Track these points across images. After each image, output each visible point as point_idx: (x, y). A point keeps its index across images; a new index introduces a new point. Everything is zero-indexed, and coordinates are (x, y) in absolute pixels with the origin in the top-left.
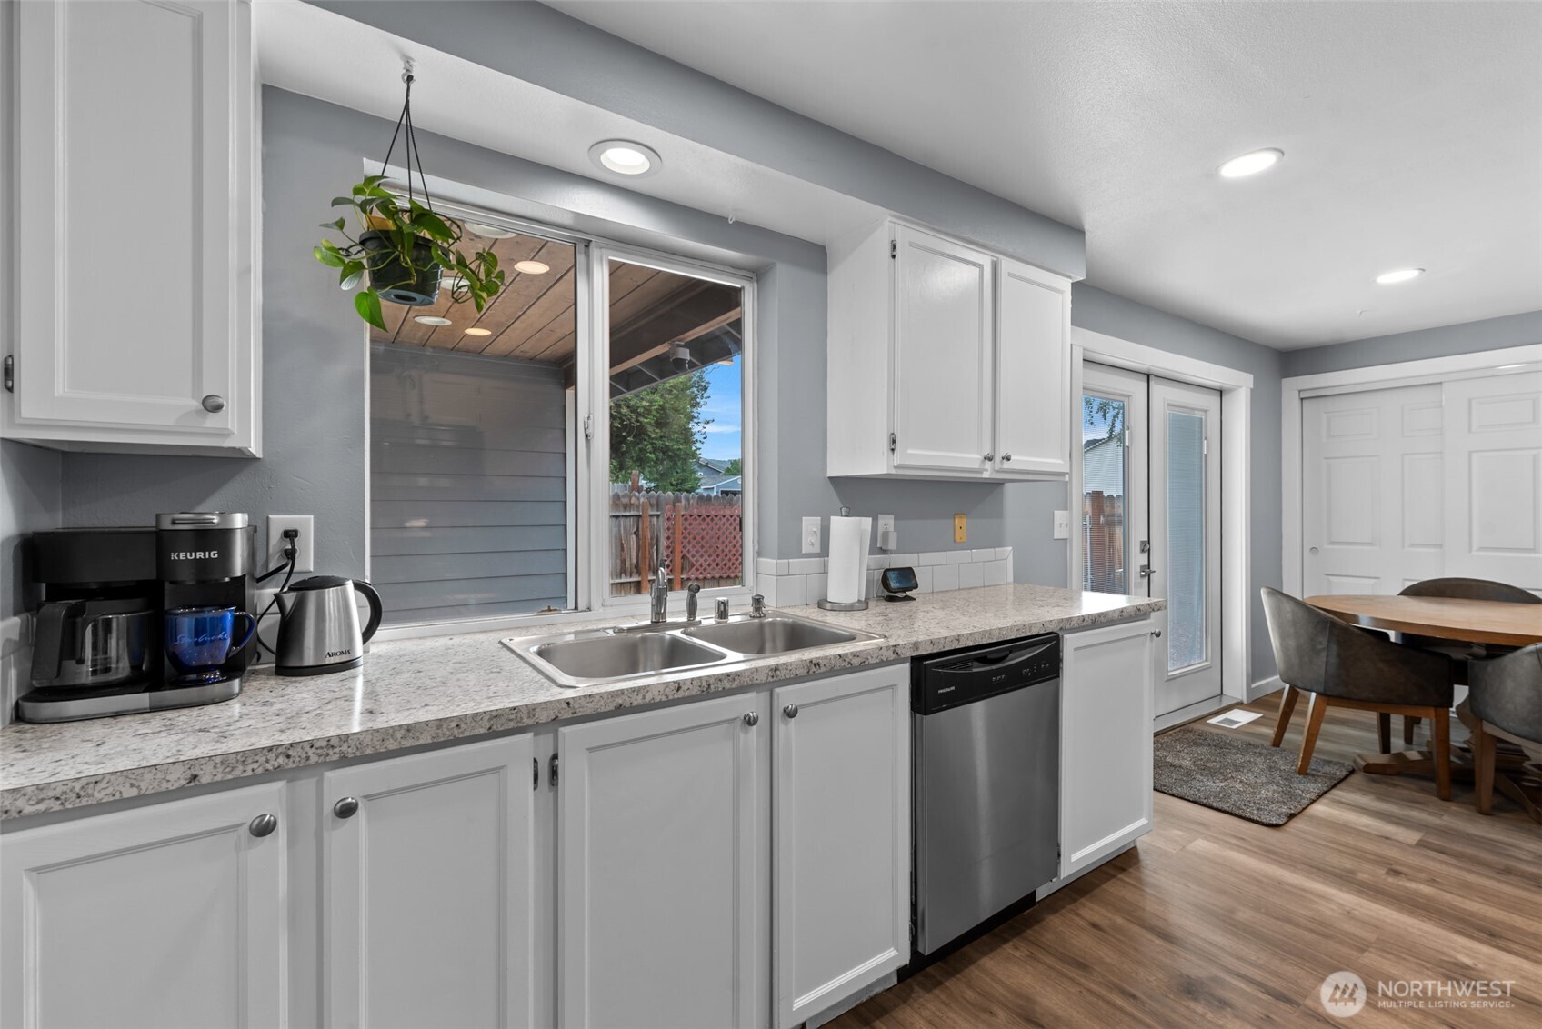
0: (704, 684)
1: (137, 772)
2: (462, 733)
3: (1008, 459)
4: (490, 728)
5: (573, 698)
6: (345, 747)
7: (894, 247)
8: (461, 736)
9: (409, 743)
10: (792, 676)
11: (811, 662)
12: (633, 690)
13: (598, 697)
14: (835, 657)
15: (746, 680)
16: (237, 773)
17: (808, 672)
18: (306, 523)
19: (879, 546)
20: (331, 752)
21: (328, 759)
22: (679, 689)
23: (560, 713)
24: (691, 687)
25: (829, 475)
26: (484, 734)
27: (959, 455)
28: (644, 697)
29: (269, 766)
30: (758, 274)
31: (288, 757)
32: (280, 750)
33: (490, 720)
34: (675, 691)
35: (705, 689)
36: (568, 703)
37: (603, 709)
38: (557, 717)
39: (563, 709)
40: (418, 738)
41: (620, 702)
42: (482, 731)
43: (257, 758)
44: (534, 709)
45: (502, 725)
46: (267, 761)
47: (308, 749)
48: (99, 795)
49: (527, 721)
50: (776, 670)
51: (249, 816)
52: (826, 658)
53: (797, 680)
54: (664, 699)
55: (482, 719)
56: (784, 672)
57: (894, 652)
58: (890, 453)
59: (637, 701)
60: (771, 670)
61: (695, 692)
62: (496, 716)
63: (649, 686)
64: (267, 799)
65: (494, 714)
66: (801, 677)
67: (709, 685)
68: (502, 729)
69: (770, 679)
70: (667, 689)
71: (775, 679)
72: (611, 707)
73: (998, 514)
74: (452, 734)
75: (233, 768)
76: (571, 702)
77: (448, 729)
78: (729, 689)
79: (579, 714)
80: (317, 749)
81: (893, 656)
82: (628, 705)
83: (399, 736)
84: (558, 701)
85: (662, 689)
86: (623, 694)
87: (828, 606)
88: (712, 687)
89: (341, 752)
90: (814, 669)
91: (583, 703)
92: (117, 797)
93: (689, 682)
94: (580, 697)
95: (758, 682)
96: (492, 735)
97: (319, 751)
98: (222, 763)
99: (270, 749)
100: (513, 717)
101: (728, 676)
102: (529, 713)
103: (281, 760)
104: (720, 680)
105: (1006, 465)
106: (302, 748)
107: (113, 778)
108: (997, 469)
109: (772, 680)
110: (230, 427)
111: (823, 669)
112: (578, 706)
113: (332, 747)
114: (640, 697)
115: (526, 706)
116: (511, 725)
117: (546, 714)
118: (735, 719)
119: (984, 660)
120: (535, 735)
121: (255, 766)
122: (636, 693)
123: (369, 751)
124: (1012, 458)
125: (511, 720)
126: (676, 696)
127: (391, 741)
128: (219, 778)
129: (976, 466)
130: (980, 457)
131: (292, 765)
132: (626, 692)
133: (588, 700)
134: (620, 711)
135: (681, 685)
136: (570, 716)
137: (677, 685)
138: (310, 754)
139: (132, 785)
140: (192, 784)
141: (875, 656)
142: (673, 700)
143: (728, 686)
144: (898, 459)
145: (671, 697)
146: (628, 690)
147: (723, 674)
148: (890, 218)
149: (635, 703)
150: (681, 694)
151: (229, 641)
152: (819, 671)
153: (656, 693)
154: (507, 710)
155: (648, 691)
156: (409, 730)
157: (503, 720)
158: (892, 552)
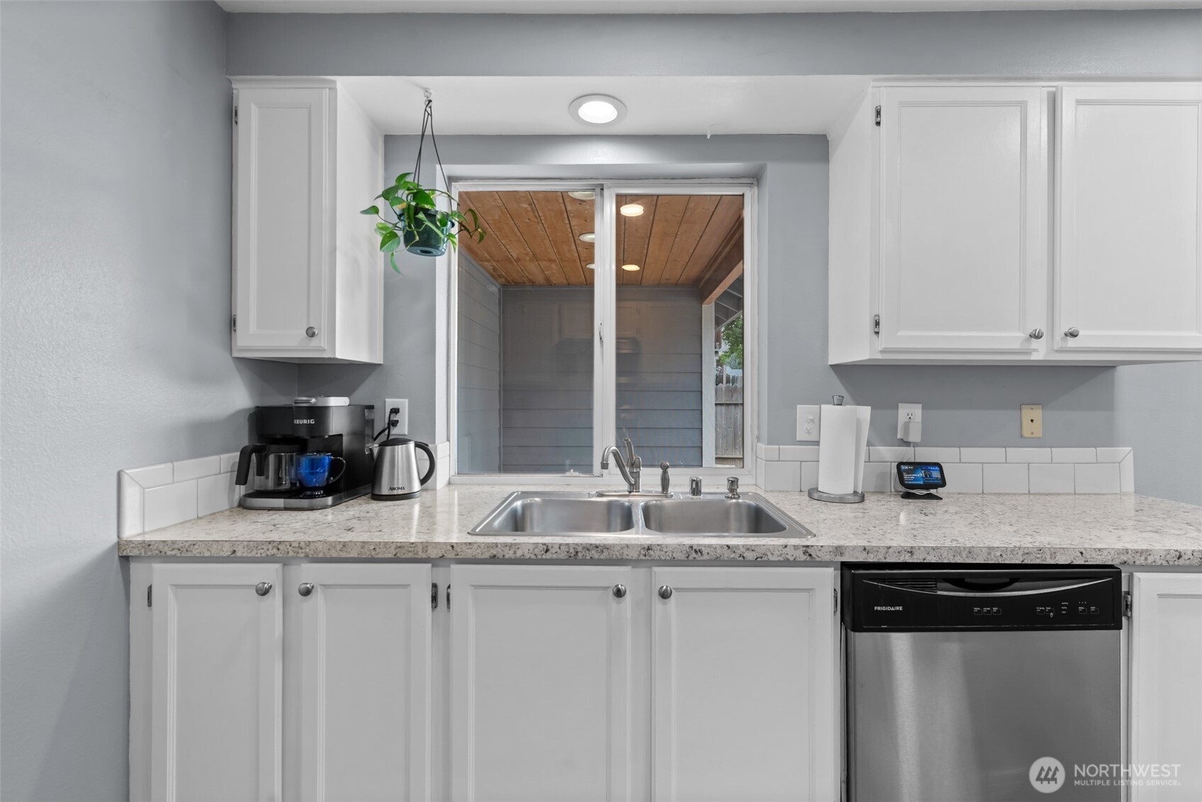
0: (572, 550)
1: (211, 543)
2: (377, 554)
3: (1073, 335)
4: (395, 555)
5: (457, 543)
6: (307, 550)
7: (878, 113)
8: (376, 557)
9: (344, 555)
10: (668, 558)
11: (691, 547)
12: (506, 545)
13: (476, 546)
14: (722, 547)
15: (615, 554)
16: (253, 554)
17: (688, 557)
18: (403, 404)
19: (898, 437)
20: (300, 551)
21: (298, 555)
22: (547, 551)
23: (446, 553)
24: (559, 551)
25: (830, 363)
26: (391, 558)
27: (955, 334)
28: (515, 553)
29: (269, 553)
30: (755, 178)
31: (278, 549)
32: (275, 544)
33: (396, 549)
34: (543, 552)
35: (572, 555)
36: (453, 547)
37: (480, 556)
38: (443, 556)
39: (448, 550)
40: (350, 553)
41: (495, 553)
42: (390, 556)
43: (263, 547)
44: (427, 547)
45: (404, 554)
46: (268, 550)
47: (288, 547)
48: (195, 552)
49: (422, 555)
50: (649, 549)
51: (256, 581)
52: (710, 546)
53: (673, 562)
54: (533, 557)
55: (390, 547)
56: (658, 553)
57: (805, 553)
58: (875, 336)
59: (509, 554)
60: (644, 548)
61: (563, 556)
62: (400, 546)
63: (520, 544)
64: (268, 573)
65: (399, 545)
66: (678, 560)
67: (577, 552)
68: (404, 557)
69: (642, 557)
70: (536, 550)
71: (647, 557)
72: (487, 555)
73: (1108, 405)
74: (371, 554)
75: (252, 551)
76: (455, 546)
77: (368, 550)
78: (598, 559)
79: (461, 557)
80: (293, 547)
81: (803, 558)
82: (501, 557)
83: (338, 549)
84: (445, 543)
85: (531, 548)
86: (497, 546)
87: (816, 496)
88: (579, 554)
89: (305, 553)
90: (694, 555)
91: (464, 549)
92: (202, 555)
93: (557, 547)
94: (462, 544)
95: (629, 557)
96: (396, 560)
97: (294, 549)
98: (247, 546)
99: (270, 542)
100: (411, 549)
101: (597, 547)
102: (423, 548)
103: (275, 551)
104: (588, 550)
105: (1072, 342)
106: (286, 545)
107: (201, 543)
108: (1055, 348)
109: (644, 558)
110: (322, 345)
111: (706, 557)
112: (460, 550)
113: (301, 548)
114: (512, 552)
115: (421, 543)
116: (410, 555)
117: (435, 552)
118: (608, 588)
119: (959, 582)
120: (433, 566)
121: (262, 551)
122: (508, 548)
123: (321, 555)
124: (1081, 333)
125: (410, 552)
126: (544, 557)
127: (334, 551)
128: (245, 555)
129: (1015, 346)
130: (1022, 335)
131: (280, 555)
132: (499, 546)
133: (468, 546)
134: (494, 560)
135: (550, 548)
136: (454, 557)
137: (545, 548)
138: (289, 550)
139: (208, 550)
140: (233, 555)
141: (776, 553)
142: (542, 559)
143: (596, 556)
144: (884, 342)
145: (539, 557)
146: (501, 544)
147: (591, 544)
148: (872, 84)
149: (507, 556)
150: (548, 556)
151: (326, 474)
152: (701, 558)
153: (526, 551)
154: (408, 544)
155: (518, 548)
156: (344, 546)
157: (404, 551)
158: (916, 445)
